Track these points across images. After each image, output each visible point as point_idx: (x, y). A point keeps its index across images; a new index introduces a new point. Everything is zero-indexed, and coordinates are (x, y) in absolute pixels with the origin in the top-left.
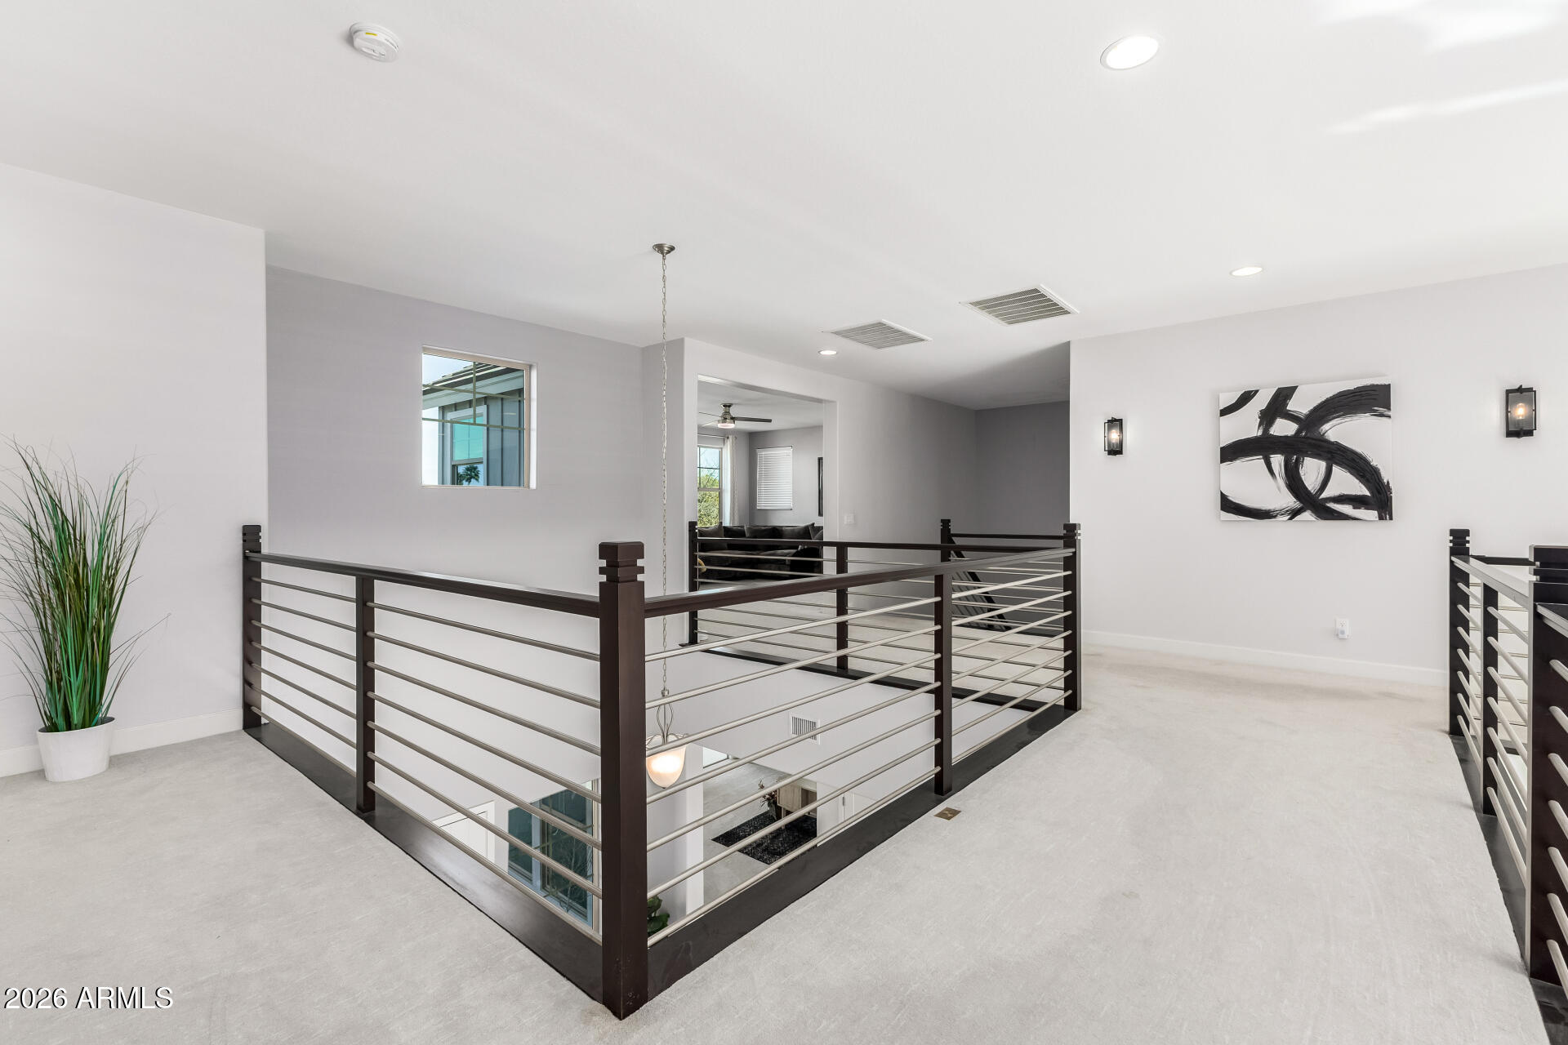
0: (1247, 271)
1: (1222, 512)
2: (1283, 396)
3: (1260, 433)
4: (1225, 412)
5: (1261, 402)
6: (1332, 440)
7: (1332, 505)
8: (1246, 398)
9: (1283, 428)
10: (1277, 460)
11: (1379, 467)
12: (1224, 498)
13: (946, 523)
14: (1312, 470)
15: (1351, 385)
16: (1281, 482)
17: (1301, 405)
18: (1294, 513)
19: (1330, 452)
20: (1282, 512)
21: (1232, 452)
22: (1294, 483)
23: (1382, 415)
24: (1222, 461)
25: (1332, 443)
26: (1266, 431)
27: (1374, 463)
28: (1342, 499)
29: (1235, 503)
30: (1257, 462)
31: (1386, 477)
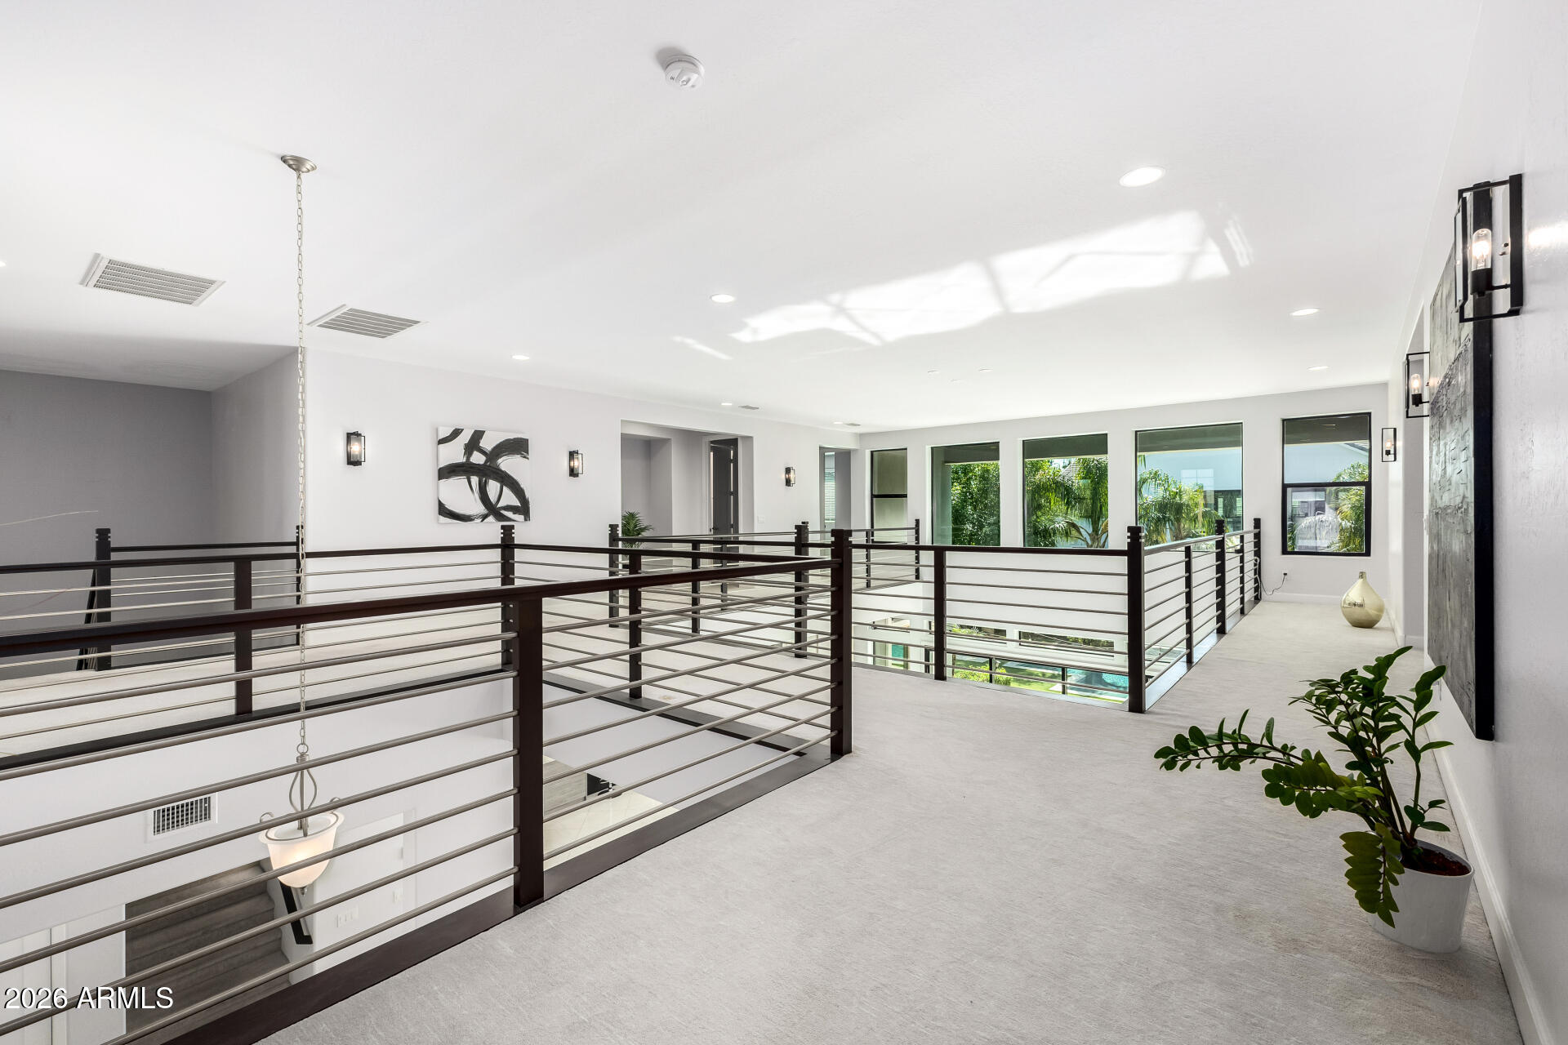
0: (520, 357)
1: (441, 517)
2: (478, 435)
3: (465, 460)
4: (442, 441)
5: (465, 438)
6: (503, 470)
7: (503, 512)
8: (456, 433)
9: (478, 458)
10: (475, 480)
11: (525, 489)
12: (441, 505)
13: (103, 535)
14: (493, 487)
15: (512, 436)
16: (477, 495)
17: (488, 443)
18: (484, 517)
19: (502, 478)
20: (477, 517)
21: (447, 472)
22: (484, 498)
23: (525, 457)
24: (440, 478)
25: (503, 472)
26: (468, 458)
27: (522, 486)
28: (508, 508)
29: (449, 510)
30: (462, 481)
31: (527, 495)
